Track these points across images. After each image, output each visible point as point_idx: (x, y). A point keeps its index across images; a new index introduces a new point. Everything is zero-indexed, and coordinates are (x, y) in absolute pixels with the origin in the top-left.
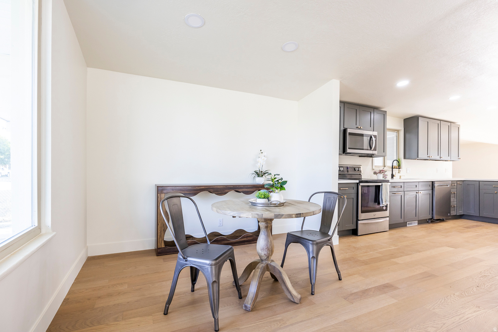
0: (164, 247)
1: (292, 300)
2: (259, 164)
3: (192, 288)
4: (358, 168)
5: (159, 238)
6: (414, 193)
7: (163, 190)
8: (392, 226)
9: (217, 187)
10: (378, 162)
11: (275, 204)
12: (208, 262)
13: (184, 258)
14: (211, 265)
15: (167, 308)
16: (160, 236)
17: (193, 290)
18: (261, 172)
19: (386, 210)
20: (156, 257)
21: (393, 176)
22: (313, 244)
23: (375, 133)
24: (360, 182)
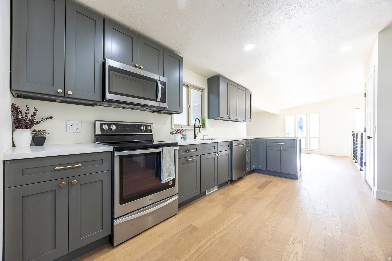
4: (146, 126)
6: (213, 155)
10: (179, 119)
19: (174, 185)
23: (164, 79)
24: (116, 150)
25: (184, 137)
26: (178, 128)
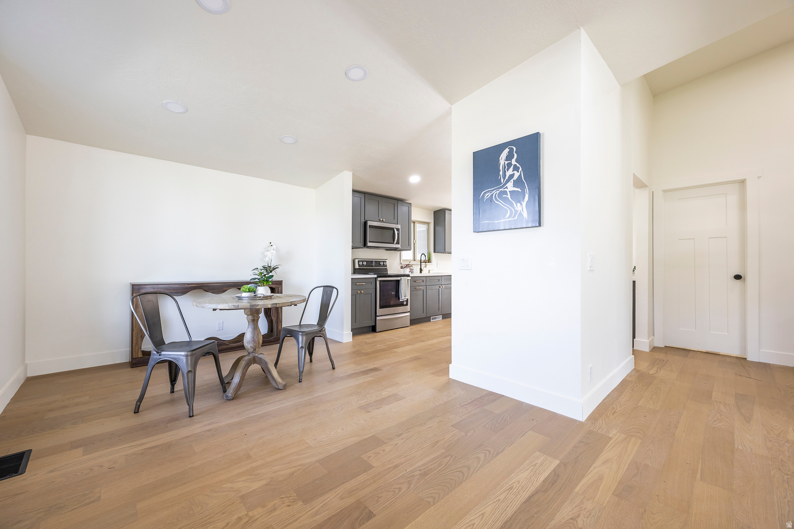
0: (142, 356)
1: (277, 387)
2: (267, 258)
3: (171, 389)
4: (384, 262)
5: (135, 346)
6: (437, 287)
7: (139, 289)
8: (414, 322)
9: (213, 284)
10: (407, 255)
11: (260, 297)
12: (183, 353)
13: (158, 353)
14: (187, 356)
15: (137, 406)
16: (137, 344)
17: (172, 391)
18: (270, 267)
19: (407, 305)
20: (130, 369)
21: (421, 271)
22: (302, 335)
23: (399, 226)
24: (378, 277)
25: (411, 271)
26: (407, 263)
